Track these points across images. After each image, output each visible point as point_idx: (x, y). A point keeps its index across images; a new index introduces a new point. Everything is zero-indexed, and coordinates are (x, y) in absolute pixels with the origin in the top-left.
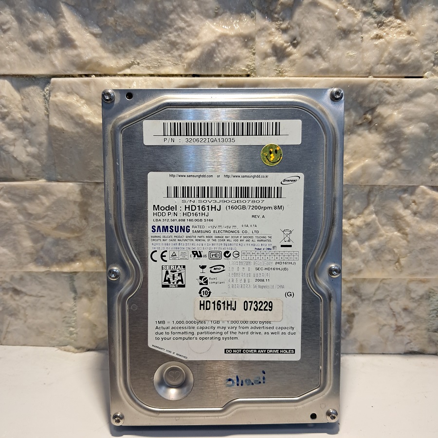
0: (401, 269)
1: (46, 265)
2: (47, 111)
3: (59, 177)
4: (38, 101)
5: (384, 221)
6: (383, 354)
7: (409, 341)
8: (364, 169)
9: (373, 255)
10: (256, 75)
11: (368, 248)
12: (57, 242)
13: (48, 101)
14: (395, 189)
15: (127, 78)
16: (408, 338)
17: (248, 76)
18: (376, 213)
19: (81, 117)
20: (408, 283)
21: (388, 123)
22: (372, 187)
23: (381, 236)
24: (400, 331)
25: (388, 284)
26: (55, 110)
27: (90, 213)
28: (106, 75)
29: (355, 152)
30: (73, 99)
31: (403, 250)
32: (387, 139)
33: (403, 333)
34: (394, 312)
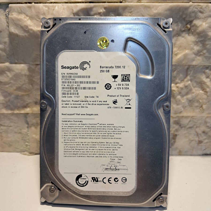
0: (203, 111)
1: (12, 109)
2: (8, 24)
3: (16, 61)
4: (3, 18)
5: (195, 84)
6: (191, 155)
7: (205, 149)
8: (185, 56)
9: (188, 103)
10: (126, 2)
11: (185, 100)
12: (17, 97)
13: (8, 18)
14: (201, 67)
15: (52, 4)
16: (205, 147)
17: (121, 2)
18: (191, 80)
19: (27, 27)
20: (206, 118)
21: (200, 29)
22: (189, 66)
23: (193, 93)
24: (200, 143)
25: (195, 119)
26: (12, 23)
27: (34, 81)
28: (40, 3)
29: (180, 46)
30: (22, 17)
31: (204, 101)
32: (198, 39)
33: (202, 144)
34: (198, 133)
